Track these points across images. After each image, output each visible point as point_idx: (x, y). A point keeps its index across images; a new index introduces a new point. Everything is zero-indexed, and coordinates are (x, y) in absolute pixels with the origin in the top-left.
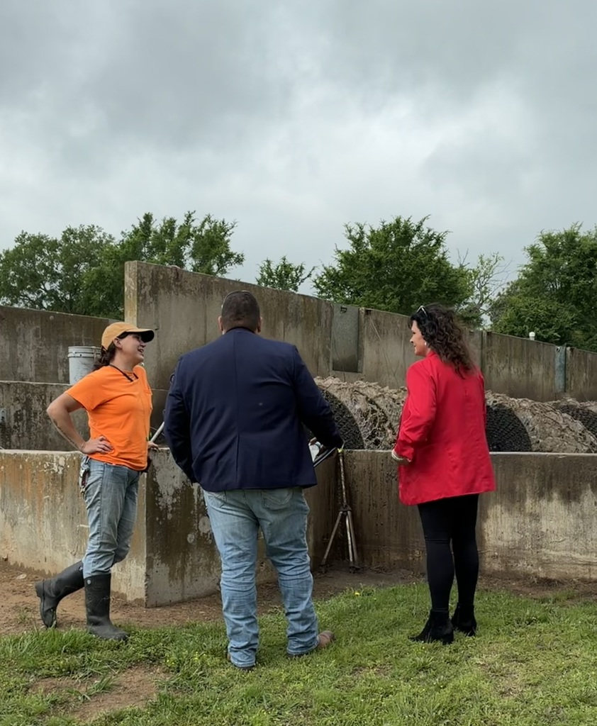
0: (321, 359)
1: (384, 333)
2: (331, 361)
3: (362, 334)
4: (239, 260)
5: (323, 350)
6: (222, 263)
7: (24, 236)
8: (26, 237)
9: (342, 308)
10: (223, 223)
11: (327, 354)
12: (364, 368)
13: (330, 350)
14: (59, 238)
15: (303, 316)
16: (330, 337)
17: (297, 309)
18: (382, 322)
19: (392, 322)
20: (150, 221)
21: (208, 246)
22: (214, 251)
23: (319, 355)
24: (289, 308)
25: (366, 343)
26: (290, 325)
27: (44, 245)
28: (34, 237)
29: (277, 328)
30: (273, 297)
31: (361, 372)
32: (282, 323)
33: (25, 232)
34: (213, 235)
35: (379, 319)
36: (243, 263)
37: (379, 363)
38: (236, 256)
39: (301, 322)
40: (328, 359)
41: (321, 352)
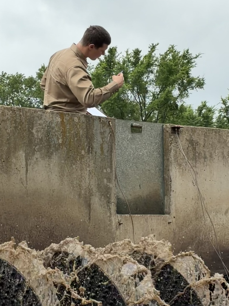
0: (96, 201)
1: (205, 158)
2: (113, 200)
3: (168, 160)
4: (200, 84)
5: (99, 186)
6: (184, 88)
7: (4, 76)
8: (6, 76)
9: (132, 126)
10: (187, 52)
11: (105, 193)
12: (173, 208)
13: (111, 186)
14: (35, 76)
15: (60, 141)
16: (111, 168)
17: (48, 132)
18: (202, 142)
19: (219, 142)
20: (114, 55)
21: (166, 73)
22: (172, 78)
23: (91, 194)
24: (34, 131)
25: (174, 173)
26: (37, 155)
27: (21, 83)
28: (13, 77)
29: (14, 160)
30: (5, 118)
31: (169, 213)
32: (21, 154)
33: (4, 72)
34: (171, 63)
35: (195, 138)
36: (204, 86)
37: (200, 197)
38: (197, 81)
39: (57, 149)
40: (109, 198)
41: (95, 189)
